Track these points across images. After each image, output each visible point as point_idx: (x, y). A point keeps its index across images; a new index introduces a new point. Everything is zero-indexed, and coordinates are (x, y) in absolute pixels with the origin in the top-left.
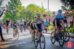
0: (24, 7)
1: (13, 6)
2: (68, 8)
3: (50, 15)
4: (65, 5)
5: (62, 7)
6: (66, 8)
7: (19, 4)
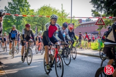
1: (16, 9)
2: (102, 13)
3: (73, 24)
7: (26, 7)
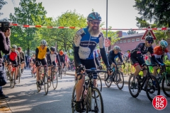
0: (51, 19)
1: (26, 17)
2: (152, 22)
4: (145, 14)
5: (137, 19)
6: (148, 22)
7: (41, 14)
